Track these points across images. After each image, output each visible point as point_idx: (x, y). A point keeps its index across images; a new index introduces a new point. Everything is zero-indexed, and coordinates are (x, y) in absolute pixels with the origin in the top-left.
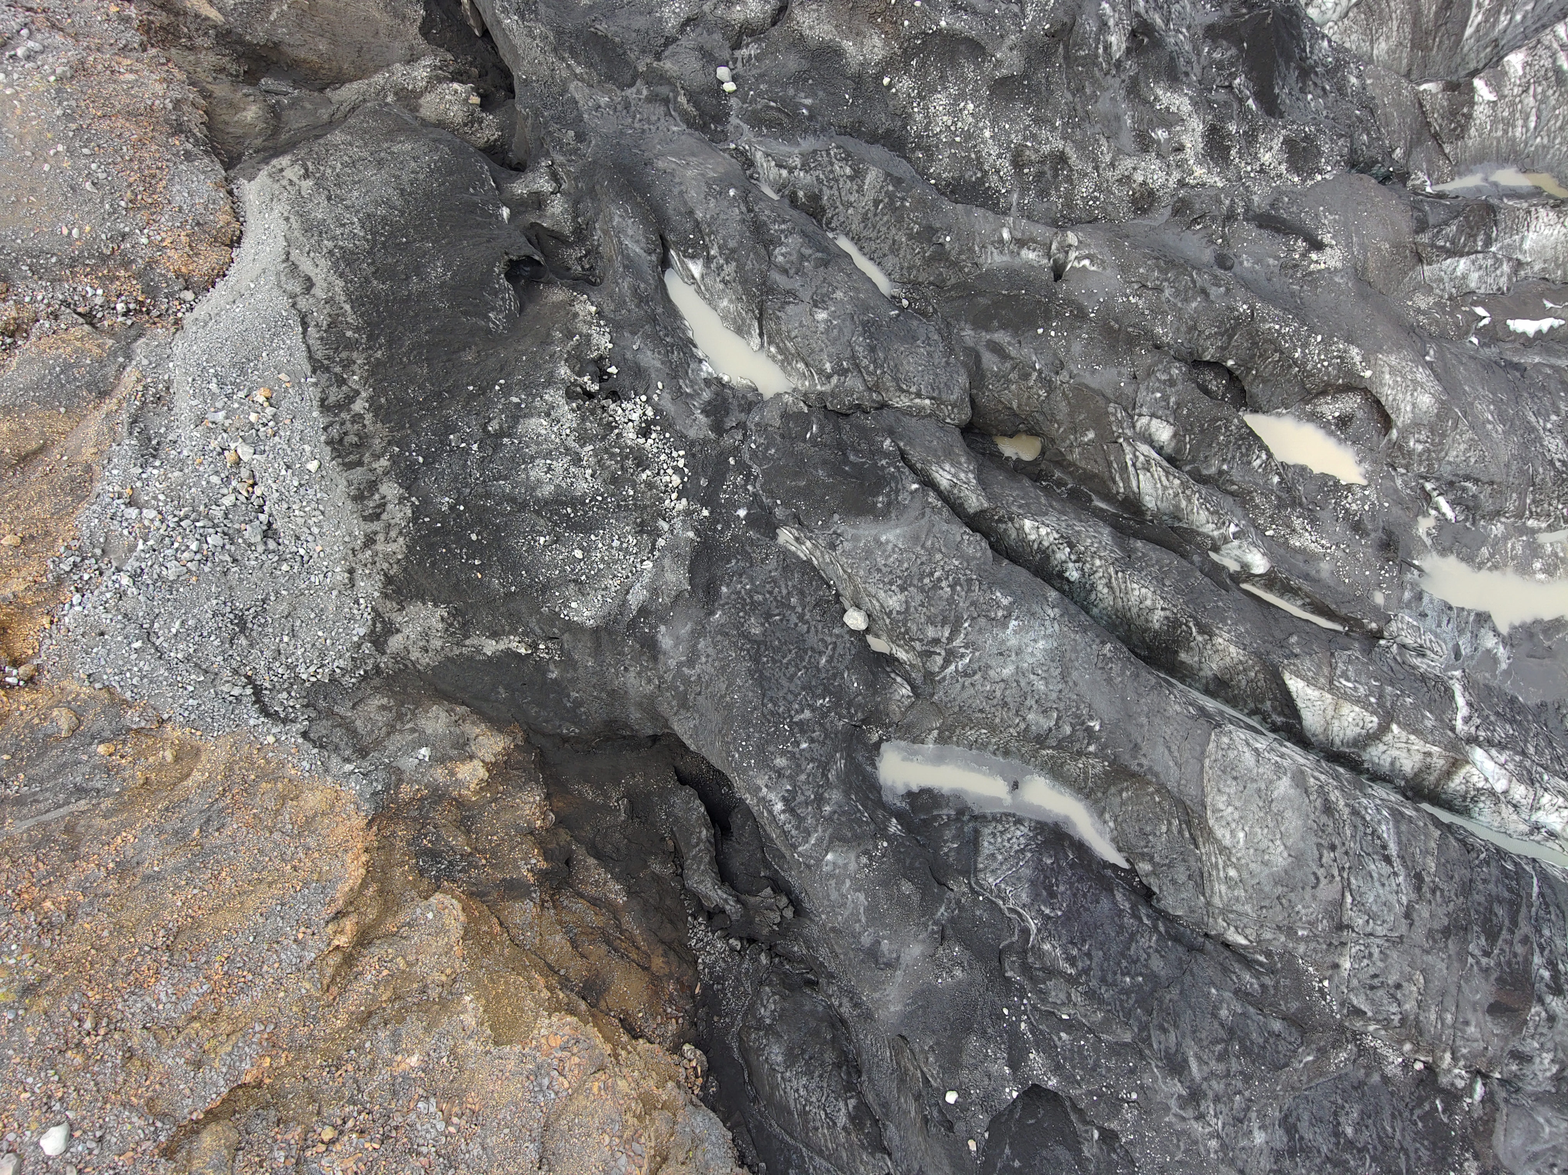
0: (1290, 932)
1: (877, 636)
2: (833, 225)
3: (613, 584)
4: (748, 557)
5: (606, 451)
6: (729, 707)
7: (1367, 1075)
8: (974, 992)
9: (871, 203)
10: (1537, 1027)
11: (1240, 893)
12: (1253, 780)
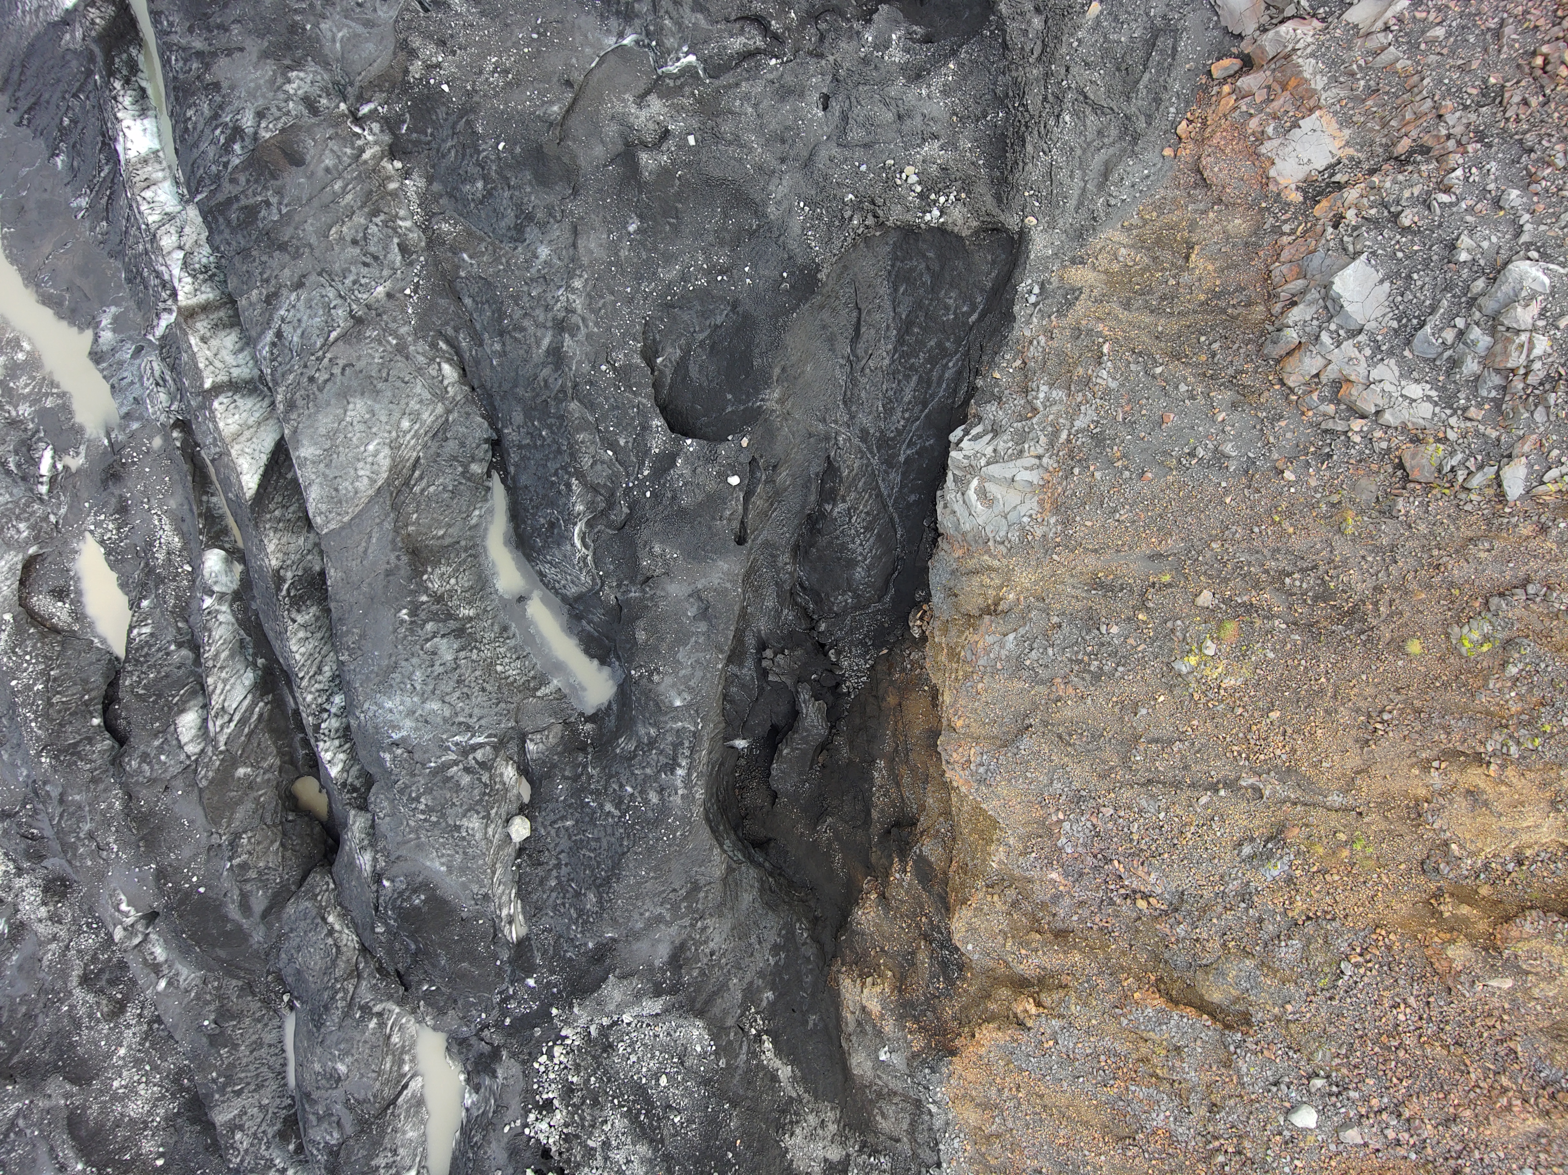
0: (401, 349)
1: (519, 796)
2: (289, 1101)
3: (660, 1030)
4: (557, 945)
5: (583, 1126)
6: (656, 868)
7: (441, 196)
8: (658, 527)
9: (244, 1096)
10: (278, 119)
11: (414, 405)
12: (325, 476)
